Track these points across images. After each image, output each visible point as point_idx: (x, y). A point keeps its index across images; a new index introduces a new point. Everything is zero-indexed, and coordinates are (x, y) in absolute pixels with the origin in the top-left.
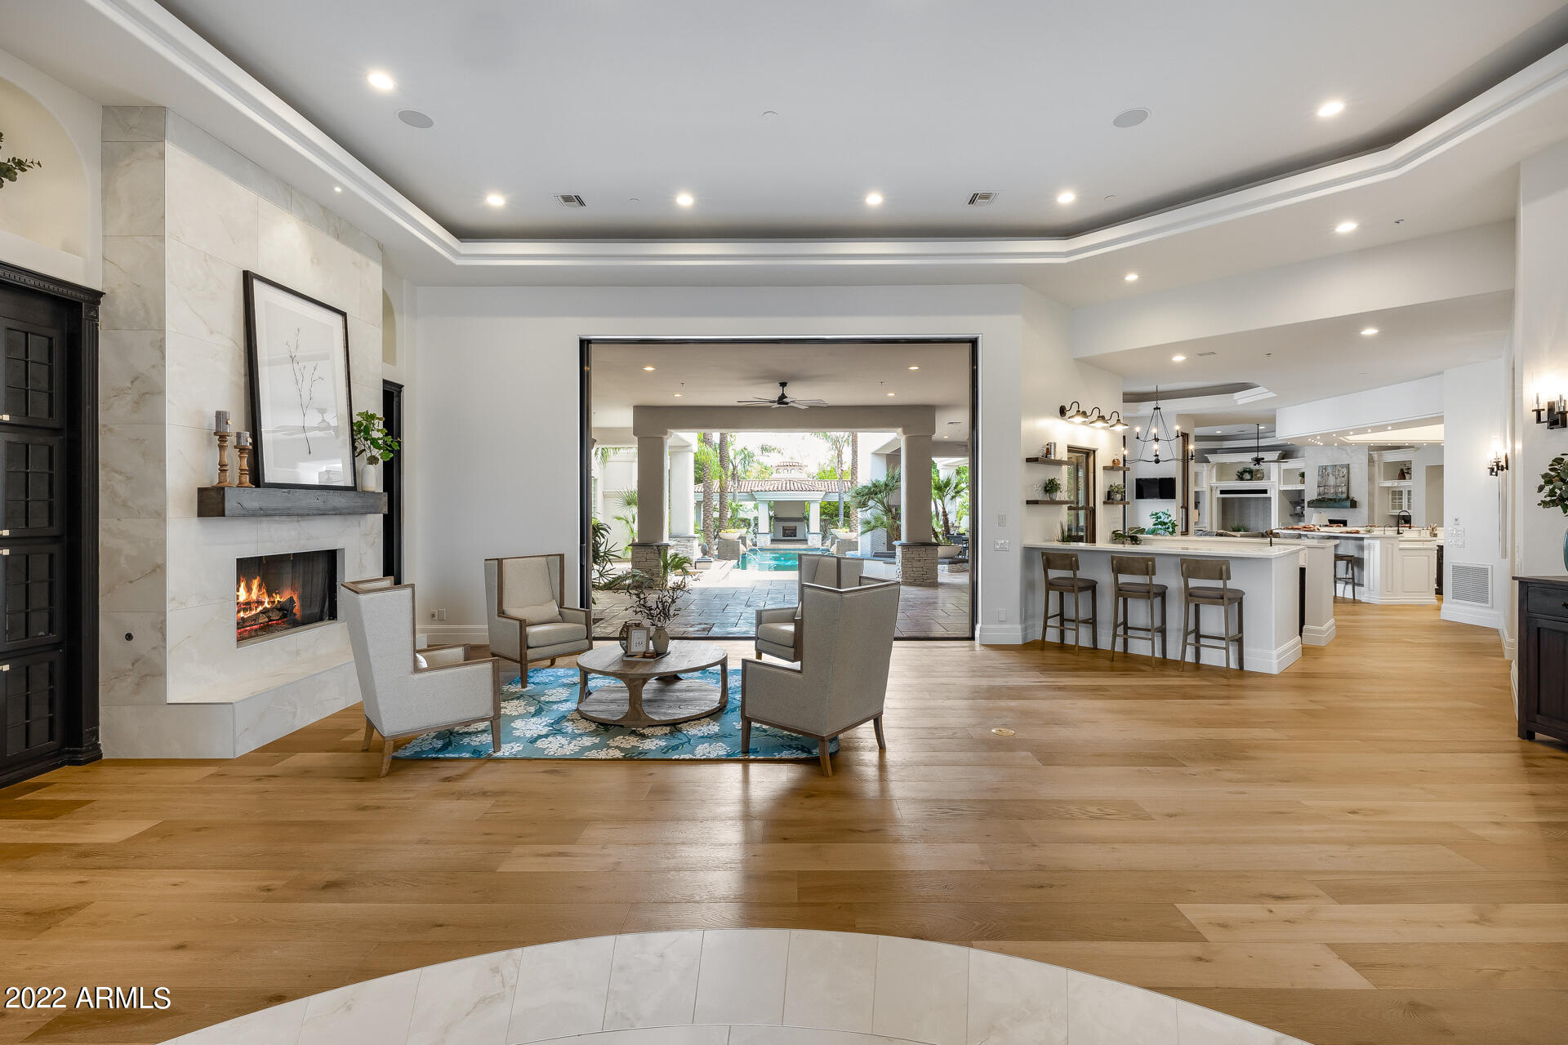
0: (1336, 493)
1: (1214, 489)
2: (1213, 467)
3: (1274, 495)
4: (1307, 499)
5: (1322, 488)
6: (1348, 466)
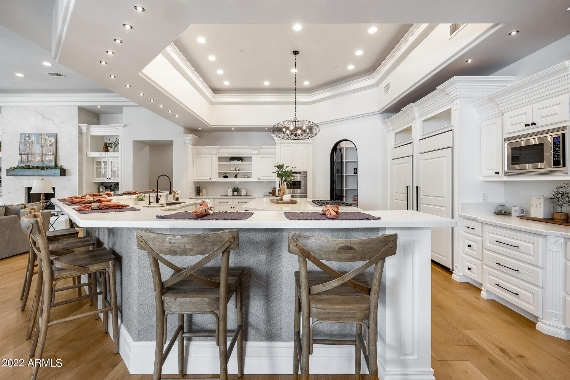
4: (4, 167)
5: (24, 157)
6: (56, 136)
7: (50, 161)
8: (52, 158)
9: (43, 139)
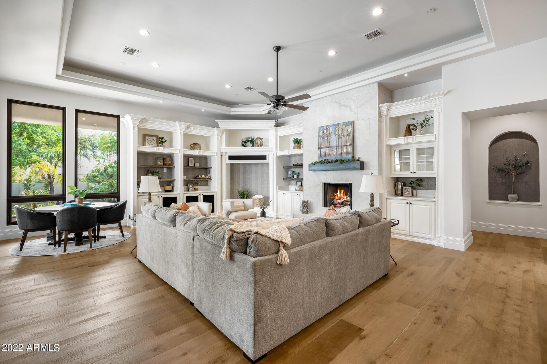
0: (340, 154)
1: (224, 154)
2: (222, 133)
3: (271, 160)
4: (306, 162)
5: (323, 150)
6: (352, 124)
7: (347, 153)
8: (350, 149)
9: (340, 130)
